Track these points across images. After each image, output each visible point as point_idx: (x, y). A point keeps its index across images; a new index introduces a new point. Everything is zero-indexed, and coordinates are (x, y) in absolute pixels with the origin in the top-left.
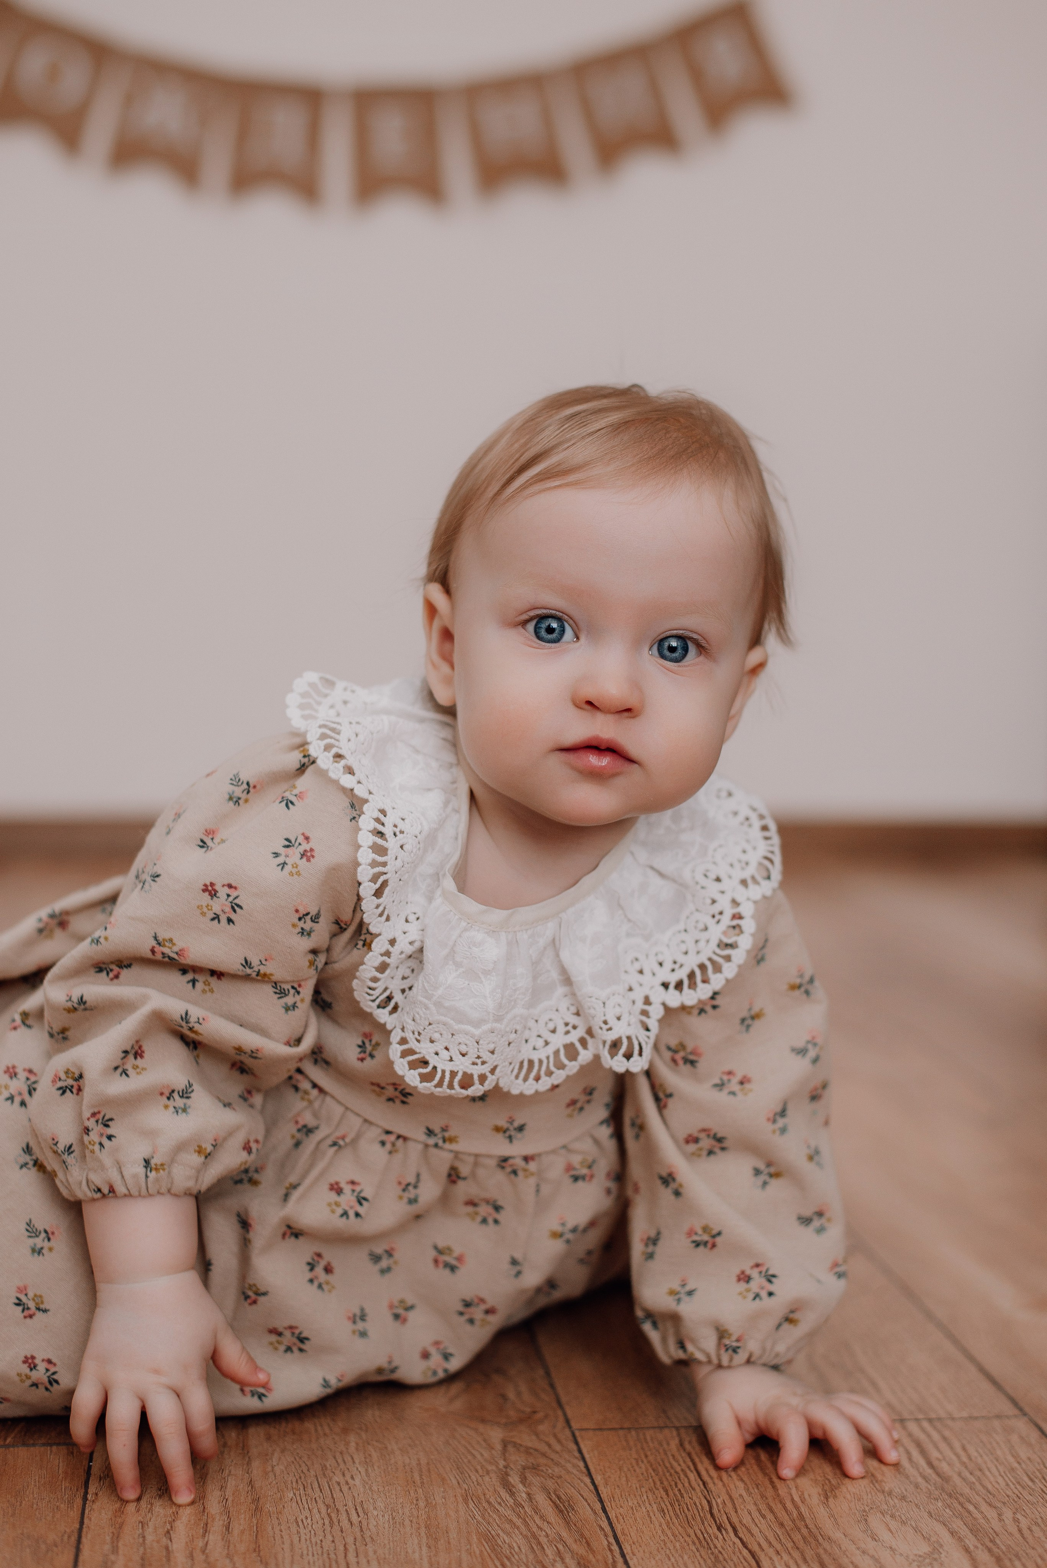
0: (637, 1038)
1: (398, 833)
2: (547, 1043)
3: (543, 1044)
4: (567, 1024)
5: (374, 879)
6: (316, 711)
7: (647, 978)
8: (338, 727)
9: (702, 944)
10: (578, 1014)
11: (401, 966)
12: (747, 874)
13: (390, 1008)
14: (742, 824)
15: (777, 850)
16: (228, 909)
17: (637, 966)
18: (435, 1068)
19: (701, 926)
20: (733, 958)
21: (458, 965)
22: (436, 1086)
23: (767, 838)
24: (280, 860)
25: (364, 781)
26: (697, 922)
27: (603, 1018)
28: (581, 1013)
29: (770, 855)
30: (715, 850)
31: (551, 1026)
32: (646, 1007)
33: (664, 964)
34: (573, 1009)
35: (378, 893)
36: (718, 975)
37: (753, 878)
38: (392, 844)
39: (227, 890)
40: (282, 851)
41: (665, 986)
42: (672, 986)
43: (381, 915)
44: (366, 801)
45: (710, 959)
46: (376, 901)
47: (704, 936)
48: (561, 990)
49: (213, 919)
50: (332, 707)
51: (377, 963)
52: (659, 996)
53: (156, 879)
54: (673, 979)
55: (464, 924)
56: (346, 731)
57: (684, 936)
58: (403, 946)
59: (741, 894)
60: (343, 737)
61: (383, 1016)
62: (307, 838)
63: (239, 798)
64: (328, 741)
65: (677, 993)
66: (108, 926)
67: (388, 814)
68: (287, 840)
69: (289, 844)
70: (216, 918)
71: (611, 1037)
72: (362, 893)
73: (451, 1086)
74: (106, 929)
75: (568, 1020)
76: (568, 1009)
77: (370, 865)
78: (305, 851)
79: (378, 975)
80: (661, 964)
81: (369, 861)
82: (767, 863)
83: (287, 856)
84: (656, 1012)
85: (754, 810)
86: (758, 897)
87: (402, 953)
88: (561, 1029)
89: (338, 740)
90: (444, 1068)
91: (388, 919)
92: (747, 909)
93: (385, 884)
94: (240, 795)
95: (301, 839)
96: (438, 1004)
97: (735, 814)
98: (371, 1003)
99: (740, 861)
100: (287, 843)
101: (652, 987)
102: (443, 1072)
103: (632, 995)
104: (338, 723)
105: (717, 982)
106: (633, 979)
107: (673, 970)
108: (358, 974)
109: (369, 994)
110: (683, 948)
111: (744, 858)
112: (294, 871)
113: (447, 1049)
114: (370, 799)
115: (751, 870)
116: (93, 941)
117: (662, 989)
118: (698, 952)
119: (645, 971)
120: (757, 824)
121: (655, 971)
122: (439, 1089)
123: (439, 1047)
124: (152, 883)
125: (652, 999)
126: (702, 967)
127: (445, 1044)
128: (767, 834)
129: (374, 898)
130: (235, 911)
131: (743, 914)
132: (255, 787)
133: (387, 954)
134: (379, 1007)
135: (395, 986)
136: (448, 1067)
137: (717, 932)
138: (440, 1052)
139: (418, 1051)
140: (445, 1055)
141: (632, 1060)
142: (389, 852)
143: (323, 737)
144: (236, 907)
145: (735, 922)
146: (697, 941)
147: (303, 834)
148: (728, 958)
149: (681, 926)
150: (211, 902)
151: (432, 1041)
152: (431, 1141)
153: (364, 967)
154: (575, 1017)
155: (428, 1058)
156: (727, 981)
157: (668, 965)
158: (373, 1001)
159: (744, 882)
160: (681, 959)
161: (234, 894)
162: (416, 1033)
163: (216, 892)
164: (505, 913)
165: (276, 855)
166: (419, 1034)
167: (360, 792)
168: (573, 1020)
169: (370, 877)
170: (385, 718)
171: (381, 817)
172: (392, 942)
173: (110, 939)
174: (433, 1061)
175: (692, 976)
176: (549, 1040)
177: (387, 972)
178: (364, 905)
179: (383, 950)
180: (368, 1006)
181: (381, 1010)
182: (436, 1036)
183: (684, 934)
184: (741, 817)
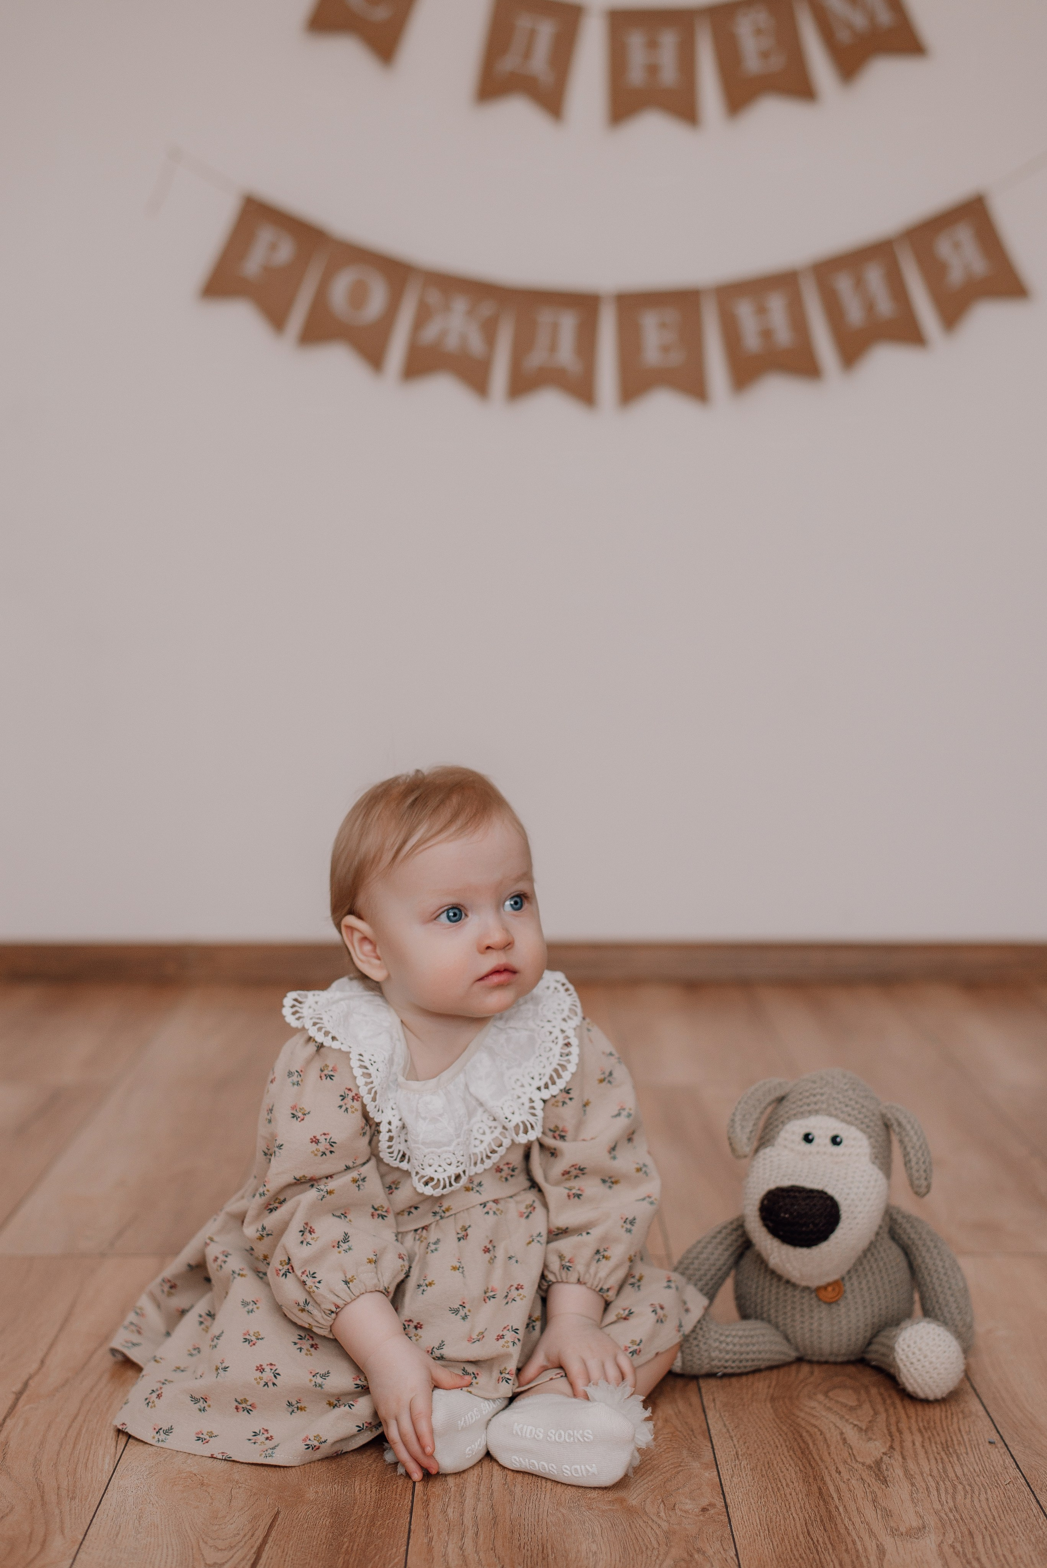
0: (528, 1121)
1: (373, 1063)
2: (482, 1142)
3: (480, 1142)
4: (490, 1128)
5: (369, 1093)
6: (302, 1013)
7: (527, 1089)
8: (321, 1016)
9: (551, 1059)
10: (495, 1120)
11: (401, 1135)
12: (565, 1015)
13: (406, 1160)
14: (554, 992)
15: (577, 1000)
16: (328, 1146)
17: (519, 1083)
18: (438, 1180)
19: (548, 1049)
20: (571, 1060)
21: (424, 1119)
22: (443, 1189)
23: (570, 995)
24: (344, 1108)
25: (344, 1042)
26: (545, 1048)
27: (504, 1116)
28: (496, 1118)
29: (575, 1003)
30: (542, 1009)
31: (481, 1131)
32: (532, 1104)
33: (535, 1078)
34: (492, 1118)
35: (374, 1100)
36: (566, 1072)
37: (568, 1017)
38: (372, 1070)
39: (324, 1137)
40: (342, 1103)
41: (539, 1089)
42: (542, 1088)
43: (378, 1111)
44: (350, 1052)
45: (559, 1065)
46: (374, 1104)
47: (551, 1054)
48: (480, 1111)
49: (322, 1155)
50: (310, 1007)
51: (387, 1138)
52: (537, 1096)
53: (281, 1147)
54: (541, 1084)
55: (417, 1096)
56: (326, 1017)
57: (540, 1059)
58: (396, 1123)
59: (564, 1026)
60: (325, 1021)
61: (404, 1166)
62: (350, 1090)
63: (298, 1081)
64: (318, 1026)
65: (546, 1090)
66: (265, 1184)
67: (364, 1055)
68: (341, 1096)
69: (343, 1097)
70: (324, 1154)
71: (513, 1124)
72: (365, 1102)
73: (451, 1185)
74: (265, 1186)
75: (490, 1125)
76: (488, 1119)
77: (365, 1085)
78: (353, 1097)
79: (390, 1144)
80: (533, 1078)
81: (364, 1083)
82: (574, 1007)
83: (346, 1104)
84: (539, 1105)
85: (558, 982)
86: (574, 1026)
87: (397, 1127)
88: (488, 1131)
89: (322, 1024)
90: (443, 1177)
91: (382, 1112)
92: (570, 1033)
93: (376, 1092)
94: (297, 1079)
95: (347, 1092)
96: (424, 1143)
97: (548, 988)
98: (395, 1162)
99: (558, 1010)
100: (342, 1098)
101: (532, 1093)
102: (444, 1179)
103: (521, 1101)
104: (320, 1014)
105: (567, 1076)
106: (519, 1091)
107: (540, 1079)
108: (380, 1149)
109: (392, 1157)
110: (542, 1065)
111: (560, 1008)
112: (353, 1110)
113: (440, 1166)
114: (351, 1051)
115: (566, 1013)
116: (260, 1195)
117: (538, 1091)
118: (551, 1064)
119: (525, 1085)
120: (562, 989)
121: (531, 1083)
122: (445, 1190)
123: (435, 1167)
124: (280, 1151)
125: (534, 1099)
126: (556, 1071)
127: (438, 1164)
128: (569, 992)
129: (372, 1102)
130: (332, 1146)
131: (569, 1035)
132: (301, 1071)
133: (390, 1131)
134: (400, 1162)
135: (402, 1147)
136: (445, 1175)
137: (557, 1049)
138: (437, 1170)
139: (425, 1175)
140: (440, 1170)
141: (528, 1133)
142: (372, 1075)
143: (315, 1024)
144: (333, 1144)
145: (566, 1041)
146: (548, 1058)
147: (346, 1089)
148: (569, 1061)
149: (537, 1054)
150: (318, 1147)
151: (430, 1166)
152: (438, 1218)
153: (381, 1143)
154: (494, 1122)
155: (432, 1176)
156: (573, 1074)
157: (537, 1077)
158: (396, 1160)
159: (564, 1020)
160: (542, 1071)
161: (328, 1137)
162: (420, 1166)
163: (318, 1140)
164: (434, 1080)
165: (341, 1107)
166: (422, 1165)
167: (344, 1048)
168: (494, 1124)
169: (367, 1092)
170: (342, 1003)
171: (361, 1058)
172: (390, 1123)
173: (270, 1190)
174: (436, 1176)
175: (551, 1078)
176: (483, 1139)
177: (394, 1140)
178: (368, 1109)
179: (387, 1130)
180: (395, 1164)
181: (402, 1163)
182: (431, 1162)
183: (540, 1057)
184: (552, 989)
